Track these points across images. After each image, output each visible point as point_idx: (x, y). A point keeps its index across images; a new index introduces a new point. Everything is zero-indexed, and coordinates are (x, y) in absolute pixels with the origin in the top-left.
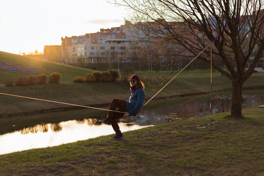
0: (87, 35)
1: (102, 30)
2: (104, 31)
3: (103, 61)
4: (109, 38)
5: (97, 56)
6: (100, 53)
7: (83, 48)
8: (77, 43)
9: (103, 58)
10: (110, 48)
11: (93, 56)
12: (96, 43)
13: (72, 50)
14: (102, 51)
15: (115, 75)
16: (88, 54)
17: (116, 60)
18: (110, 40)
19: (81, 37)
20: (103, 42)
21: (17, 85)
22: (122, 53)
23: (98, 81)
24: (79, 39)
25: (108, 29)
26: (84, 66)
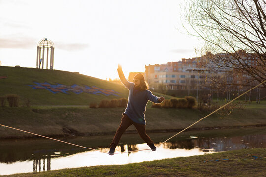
0: (169, 64)
1: (184, 59)
2: (185, 61)
3: (183, 89)
4: (189, 67)
5: (177, 84)
6: (180, 81)
7: (164, 76)
8: (159, 71)
9: (183, 86)
10: (190, 76)
11: (173, 83)
12: (177, 71)
13: (154, 77)
14: (182, 79)
15: (192, 102)
16: (169, 81)
17: (195, 88)
18: (190, 69)
19: (163, 66)
20: (184, 70)
21: (99, 107)
22: (201, 82)
23: (174, 107)
24: (162, 68)
25: (189, 59)
26: (165, 92)
